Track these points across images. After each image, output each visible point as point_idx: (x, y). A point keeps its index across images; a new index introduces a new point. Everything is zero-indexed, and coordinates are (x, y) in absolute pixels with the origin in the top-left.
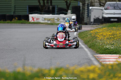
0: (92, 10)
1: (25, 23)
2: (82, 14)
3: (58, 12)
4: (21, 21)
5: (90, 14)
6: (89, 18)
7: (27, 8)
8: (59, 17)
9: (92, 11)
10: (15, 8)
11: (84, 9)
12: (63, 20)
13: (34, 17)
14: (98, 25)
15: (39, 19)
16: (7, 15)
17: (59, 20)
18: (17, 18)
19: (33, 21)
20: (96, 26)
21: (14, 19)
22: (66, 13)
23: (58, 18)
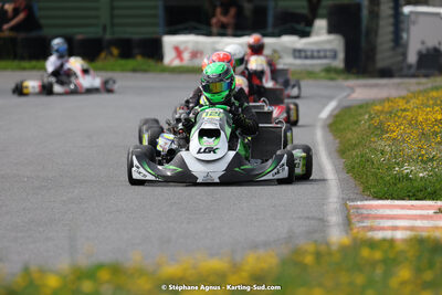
0: (413, 17)
1: (145, 71)
2: (368, 33)
3: (275, 26)
4: (131, 63)
5: (405, 35)
6: (400, 50)
7: (161, 12)
8: (278, 48)
9: (414, 23)
10: (113, 8)
11: (375, 15)
12: (295, 57)
13: (182, 48)
14: (424, 80)
15: (202, 53)
16: (79, 37)
17: (280, 57)
18: (115, 51)
19: (177, 63)
20: (419, 84)
21: (103, 55)
22: (307, 29)
23: (275, 51)
